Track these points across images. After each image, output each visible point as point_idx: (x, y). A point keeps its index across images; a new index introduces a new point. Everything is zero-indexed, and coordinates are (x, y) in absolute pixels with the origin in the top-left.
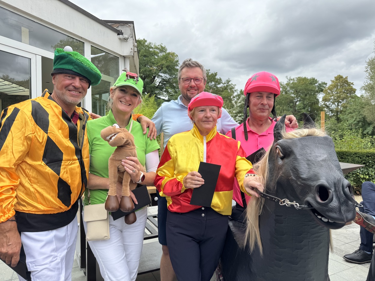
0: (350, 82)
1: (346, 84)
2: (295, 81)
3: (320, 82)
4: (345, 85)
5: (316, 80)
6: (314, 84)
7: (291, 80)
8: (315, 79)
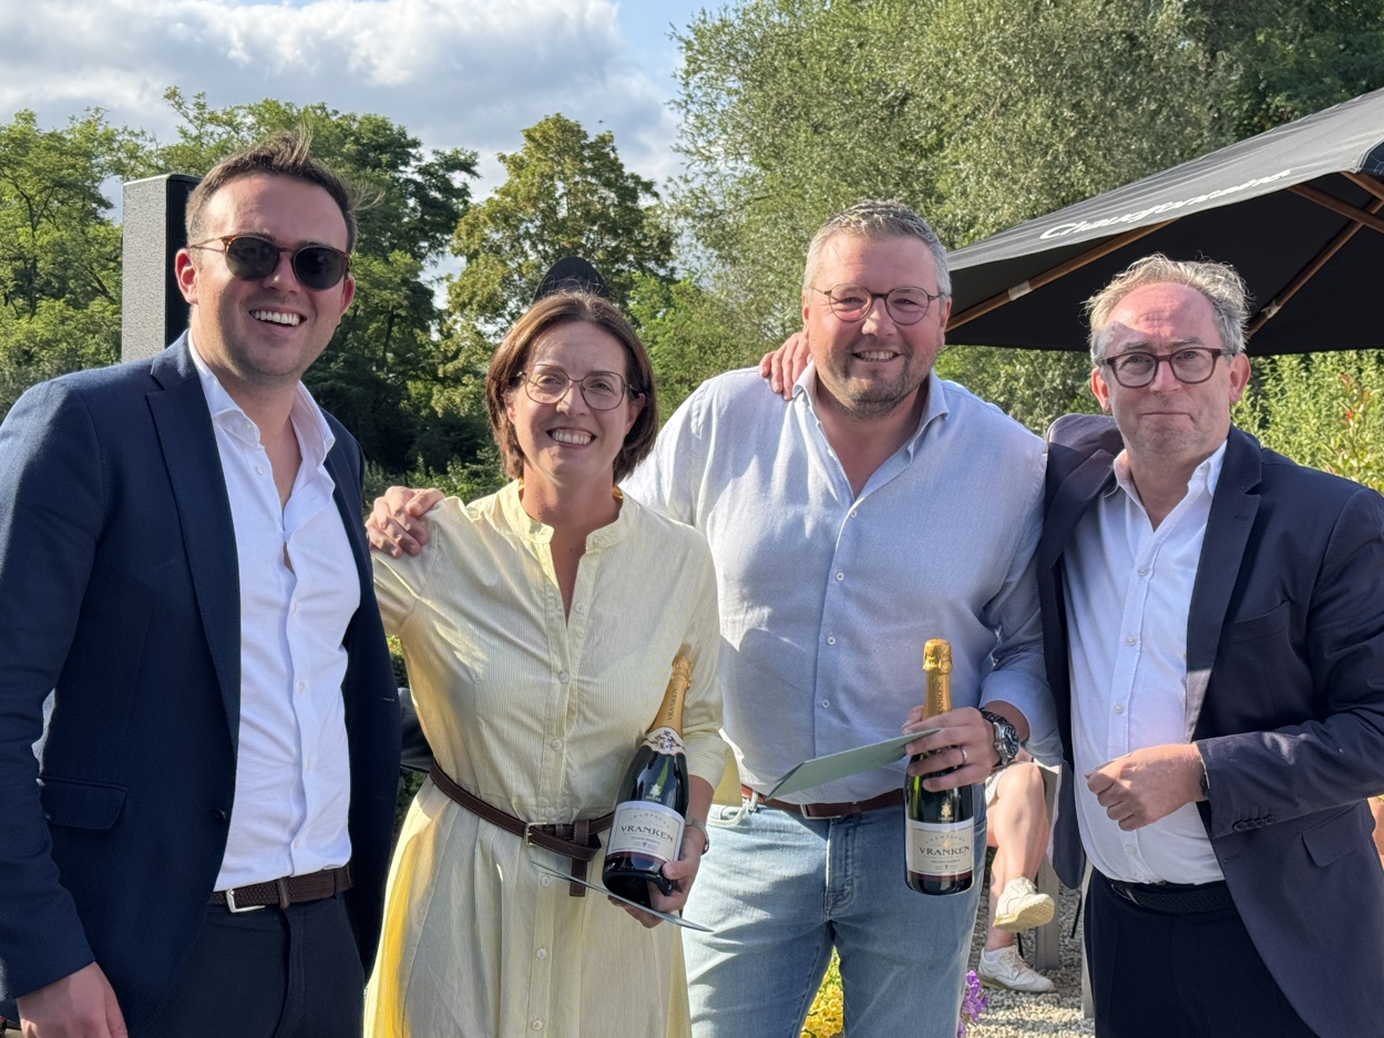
0: (636, 179)
1: (608, 184)
2: (244, 133)
3: (429, 159)
4: (604, 192)
5: (403, 134)
6: (393, 166)
7: (214, 119)
8: (395, 128)
